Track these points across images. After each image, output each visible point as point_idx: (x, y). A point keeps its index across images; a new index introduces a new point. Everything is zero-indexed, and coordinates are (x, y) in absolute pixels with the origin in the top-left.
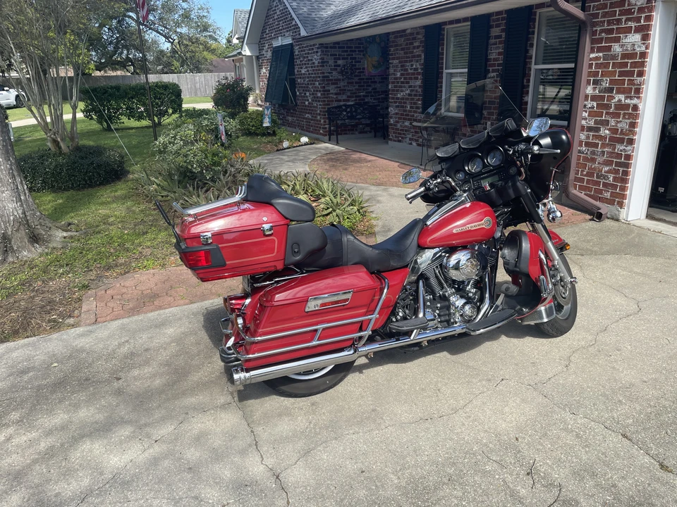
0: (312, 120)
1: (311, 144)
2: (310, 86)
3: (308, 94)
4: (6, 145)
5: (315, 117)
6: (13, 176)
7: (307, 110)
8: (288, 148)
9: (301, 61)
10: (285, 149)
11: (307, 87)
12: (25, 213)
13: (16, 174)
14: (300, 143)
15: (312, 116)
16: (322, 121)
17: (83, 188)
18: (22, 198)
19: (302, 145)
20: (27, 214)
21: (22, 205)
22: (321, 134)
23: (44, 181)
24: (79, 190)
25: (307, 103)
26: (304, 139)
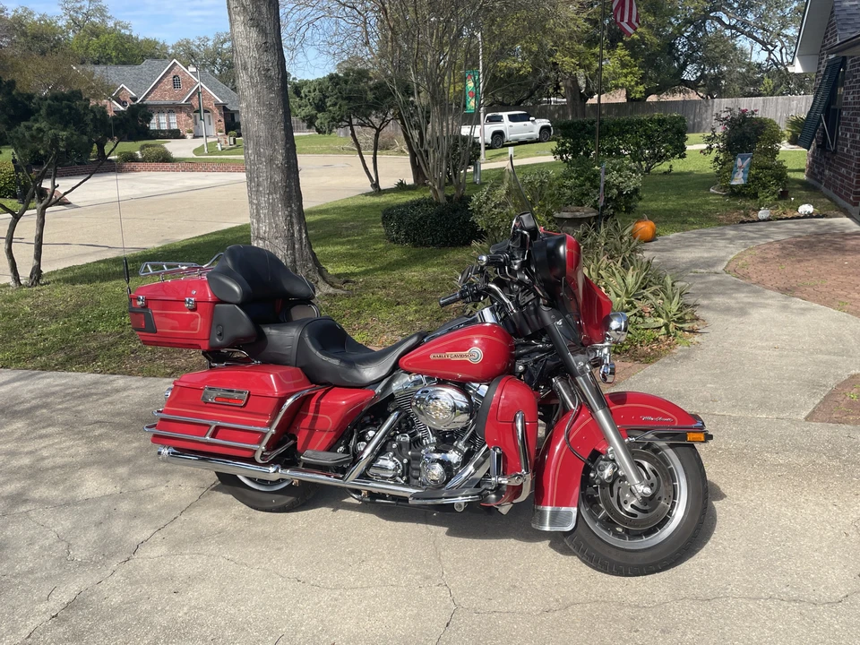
0: (846, 178)
1: (818, 217)
2: (852, 123)
3: (848, 136)
4: (291, 191)
5: (850, 174)
6: (291, 224)
7: (843, 160)
8: (764, 220)
9: (850, 83)
10: (760, 221)
11: (849, 125)
12: (295, 262)
13: (295, 221)
14: (796, 214)
15: (847, 172)
16: (855, 180)
17: (444, 246)
18: (297, 246)
19: (798, 218)
20: (298, 263)
21: (293, 254)
22: (851, 202)
23: (407, 234)
24: (440, 247)
25: (846, 149)
26: (806, 208)
